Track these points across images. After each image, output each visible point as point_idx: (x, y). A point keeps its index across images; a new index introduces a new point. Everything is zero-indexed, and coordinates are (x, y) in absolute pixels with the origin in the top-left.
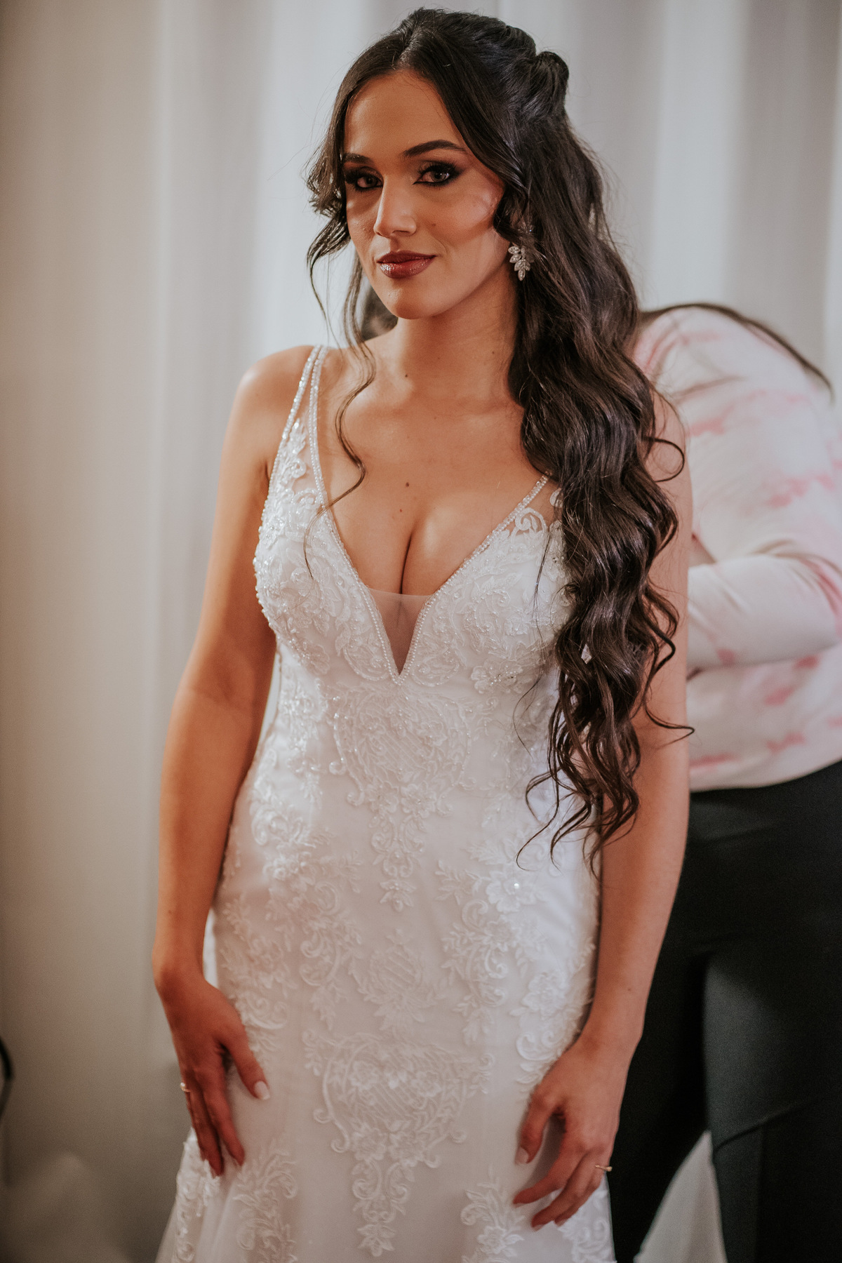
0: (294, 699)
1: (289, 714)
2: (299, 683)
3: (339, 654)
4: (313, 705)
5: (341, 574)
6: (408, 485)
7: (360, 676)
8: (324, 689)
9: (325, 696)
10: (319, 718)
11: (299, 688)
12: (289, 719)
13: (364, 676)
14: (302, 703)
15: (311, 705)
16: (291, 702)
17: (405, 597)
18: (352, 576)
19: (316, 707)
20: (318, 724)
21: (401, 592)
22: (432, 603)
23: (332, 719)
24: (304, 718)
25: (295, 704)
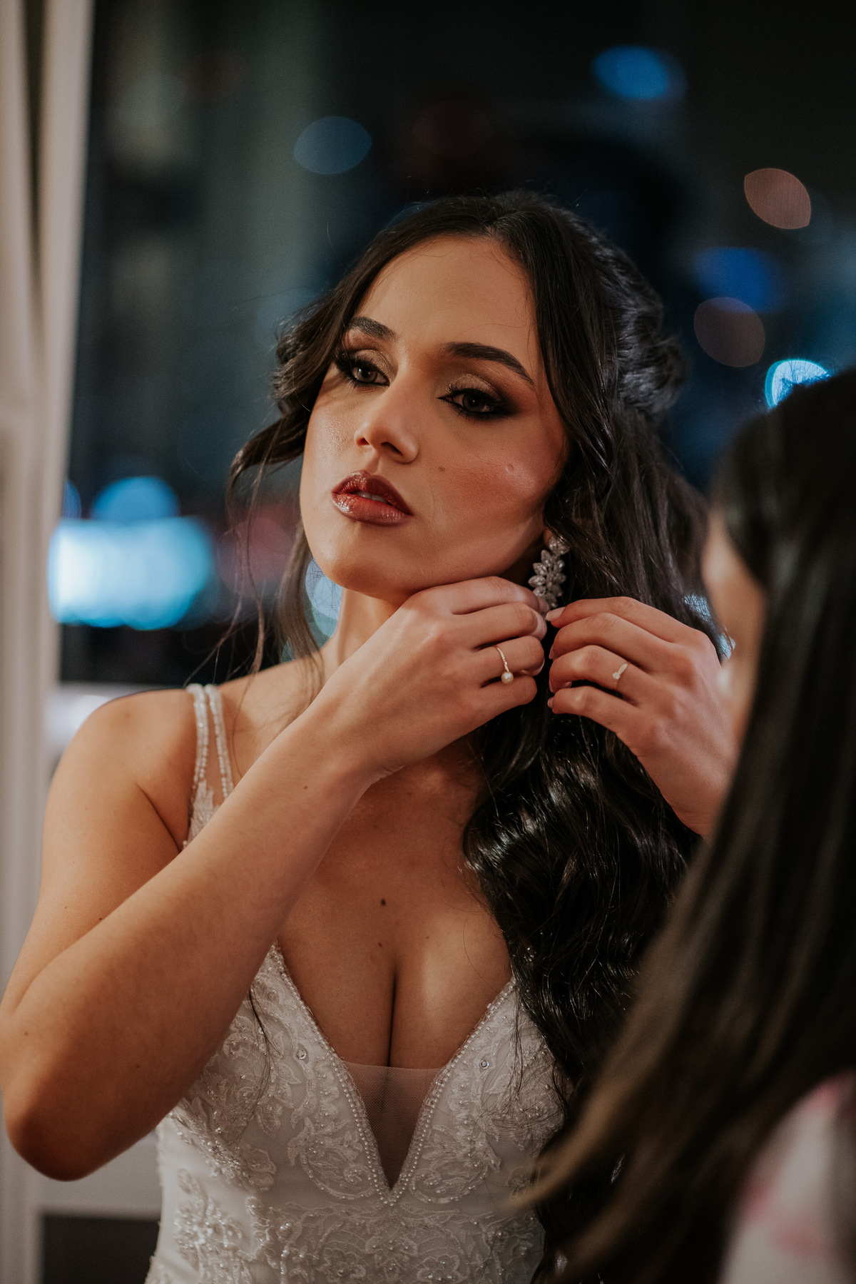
0: (201, 1224)
1: (194, 1248)
2: (210, 1200)
3: (293, 1162)
4: (240, 1235)
5: (303, 1042)
6: (383, 903)
7: (325, 1193)
8: (262, 1212)
9: (264, 1223)
10: (252, 1255)
11: (211, 1207)
12: (196, 1255)
13: (332, 1192)
14: (216, 1229)
15: (235, 1234)
16: (195, 1228)
17: (394, 1070)
18: (319, 1043)
19: (245, 1237)
20: (250, 1264)
21: (388, 1063)
22: (445, 1080)
23: (277, 1257)
24: (224, 1254)
25: (205, 1232)
